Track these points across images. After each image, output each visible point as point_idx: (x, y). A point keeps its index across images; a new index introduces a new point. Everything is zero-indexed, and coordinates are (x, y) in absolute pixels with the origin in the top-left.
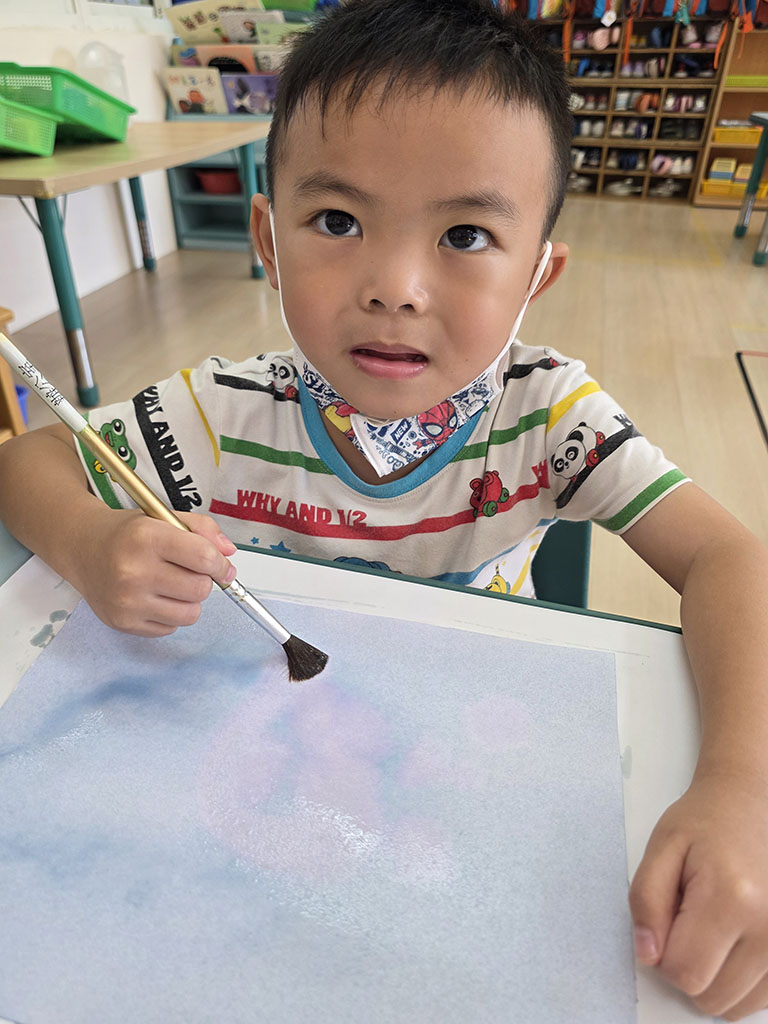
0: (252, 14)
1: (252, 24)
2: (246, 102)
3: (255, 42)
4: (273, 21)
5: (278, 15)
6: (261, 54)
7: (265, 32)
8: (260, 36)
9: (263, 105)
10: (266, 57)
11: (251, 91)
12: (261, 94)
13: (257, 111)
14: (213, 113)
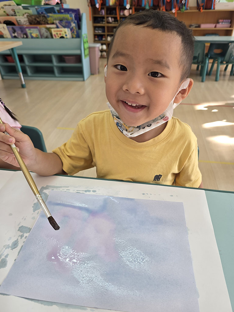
0: (13, 7)
1: (14, 10)
2: (16, 34)
3: (16, 16)
5: (21, 7)
6: (18, 19)
7: (18, 12)
9: (21, 35)
10: (20, 21)
11: (17, 31)
12: (20, 32)
13: (19, 37)
14: (7, 38)
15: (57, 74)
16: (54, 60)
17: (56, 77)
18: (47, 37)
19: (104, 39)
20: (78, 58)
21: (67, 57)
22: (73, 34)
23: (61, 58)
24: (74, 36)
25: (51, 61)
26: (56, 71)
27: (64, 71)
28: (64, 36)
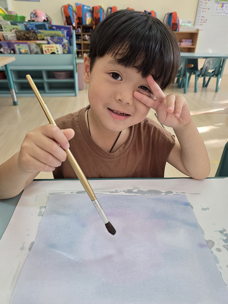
0: (0, 22)
1: (1, 25)
2: (2, 50)
3: (2, 31)
4: (7, 24)
5: (9, 22)
6: (5, 35)
7: (5, 28)
8: (4, 29)
9: (8, 51)
10: (6, 36)
11: (3, 47)
12: (6, 47)
13: (6, 53)
15: (47, 90)
17: (46, 93)
18: (37, 53)
19: (80, 56)
22: (64, 50)
24: (66, 52)
25: (41, 77)
26: (46, 86)
28: (56, 52)
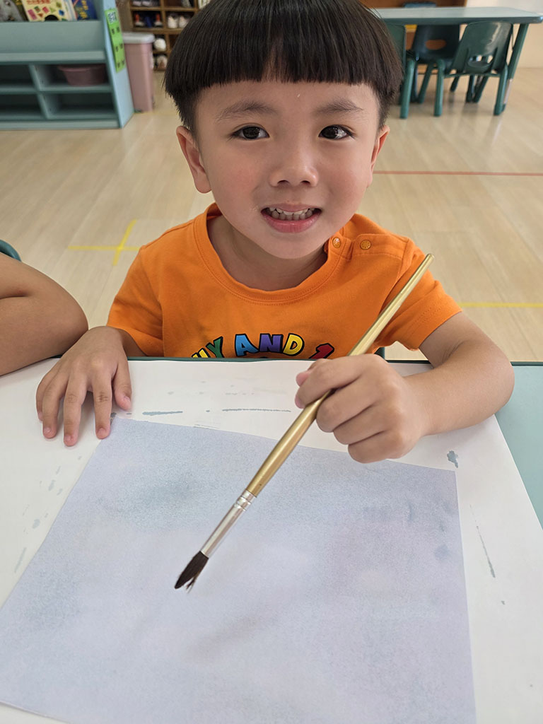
15: (49, 115)
16: (37, 76)
17: (46, 120)
18: (10, 19)
19: (158, 23)
20: (101, 72)
21: (70, 70)
22: (78, 9)
23: (55, 72)
24: (84, 15)
25: (29, 81)
26: (45, 104)
27: (67, 105)
28: (57, 14)
